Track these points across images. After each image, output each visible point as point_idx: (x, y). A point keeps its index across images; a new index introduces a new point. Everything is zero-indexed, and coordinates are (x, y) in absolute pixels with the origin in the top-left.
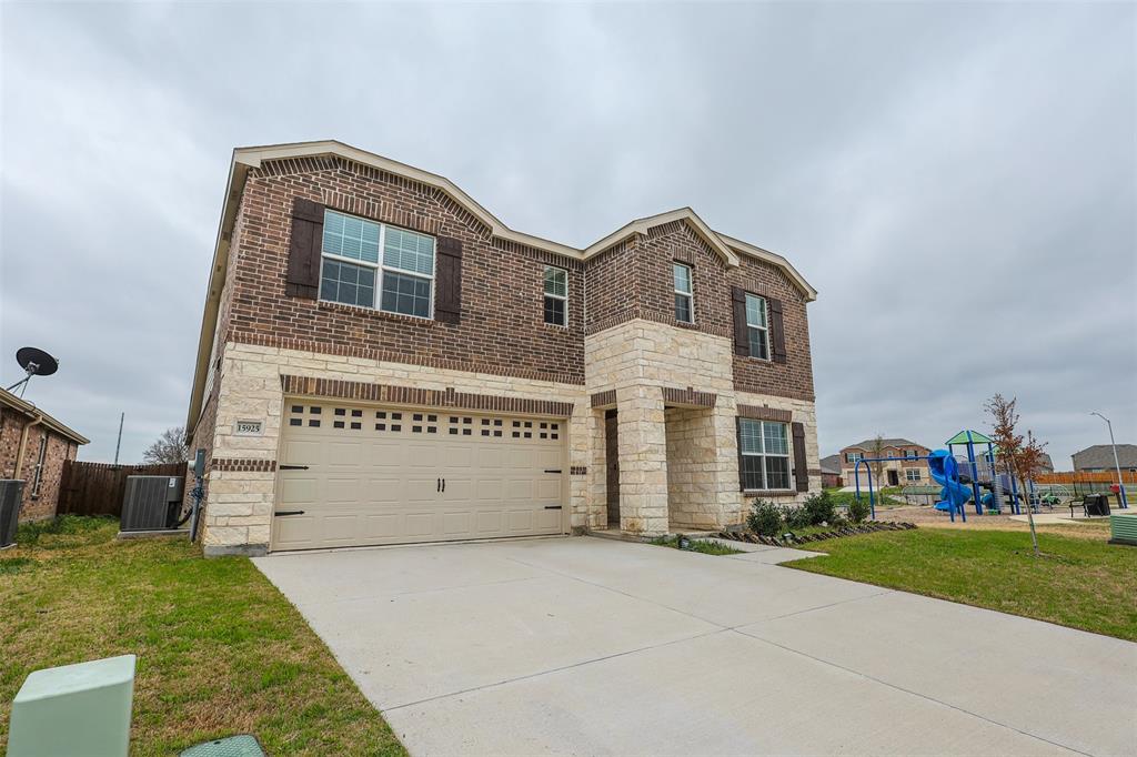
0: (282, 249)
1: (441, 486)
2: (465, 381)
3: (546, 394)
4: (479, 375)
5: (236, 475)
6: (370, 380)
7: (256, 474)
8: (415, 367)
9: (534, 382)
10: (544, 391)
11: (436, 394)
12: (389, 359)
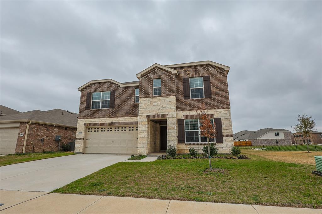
0: (85, 102)
1: (113, 142)
2: (115, 120)
3: (135, 120)
4: (118, 118)
5: (78, 141)
6: (97, 122)
7: (81, 140)
8: (105, 119)
9: (131, 118)
10: (134, 119)
11: (109, 123)
12: (101, 118)
